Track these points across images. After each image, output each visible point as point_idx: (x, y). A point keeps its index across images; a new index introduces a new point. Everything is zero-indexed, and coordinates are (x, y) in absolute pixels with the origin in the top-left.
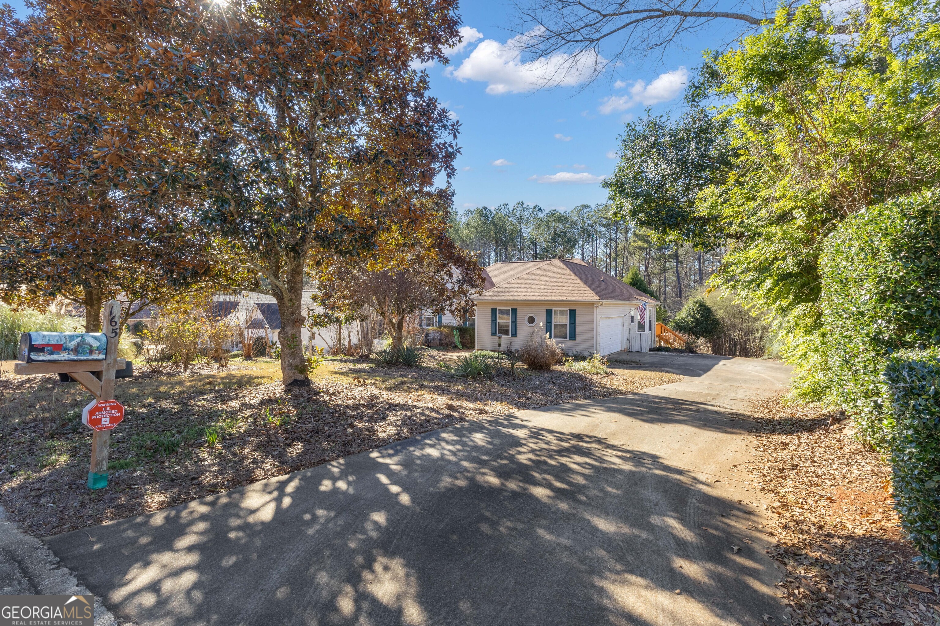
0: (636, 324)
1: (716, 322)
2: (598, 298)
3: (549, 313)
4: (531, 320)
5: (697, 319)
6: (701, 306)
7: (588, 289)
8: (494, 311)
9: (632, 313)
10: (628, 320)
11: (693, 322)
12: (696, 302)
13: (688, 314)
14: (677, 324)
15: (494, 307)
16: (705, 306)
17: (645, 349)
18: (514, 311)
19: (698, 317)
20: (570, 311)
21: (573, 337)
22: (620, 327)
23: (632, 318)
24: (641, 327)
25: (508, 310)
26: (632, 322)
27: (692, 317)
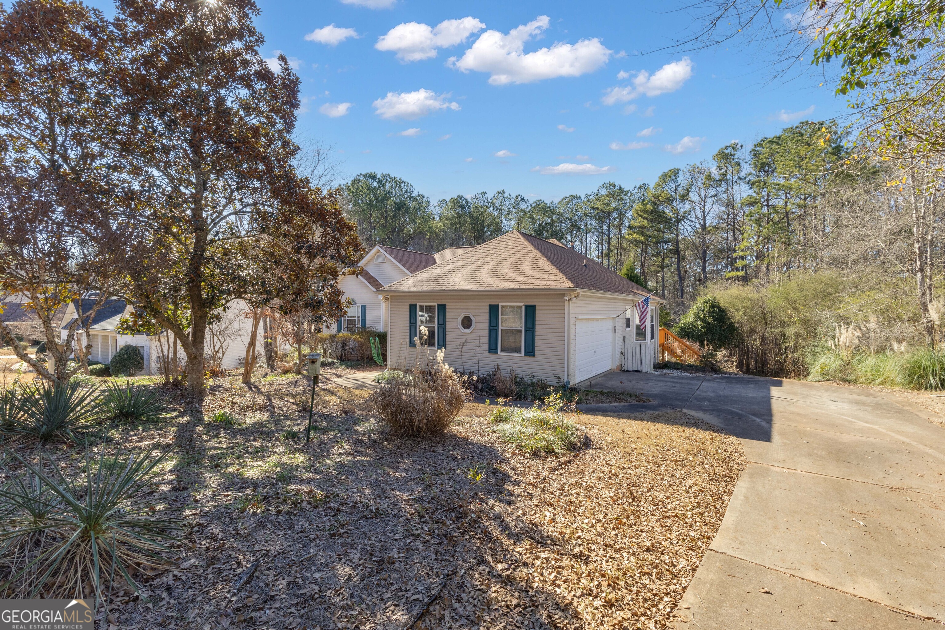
0: (632, 330)
1: (731, 328)
2: (571, 285)
3: (493, 310)
4: (467, 323)
5: (709, 323)
6: (713, 306)
7: (555, 271)
8: (413, 308)
9: (628, 314)
10: (620, 323)
11: (703, 327)
12: (707, 302)
13: (697, 317)
14: (682, 329)
15: (413, 302)
16: (718, 307)
17: (648, 367)
18: (442, 308)
19: (710, 320)
20: (527, 307)
21: (530, 352)
22: (610, 334)
23: (628, 320)
24: (640, 332)
25: (433, 307)
26: (628, 326)
27: (702, 321)
